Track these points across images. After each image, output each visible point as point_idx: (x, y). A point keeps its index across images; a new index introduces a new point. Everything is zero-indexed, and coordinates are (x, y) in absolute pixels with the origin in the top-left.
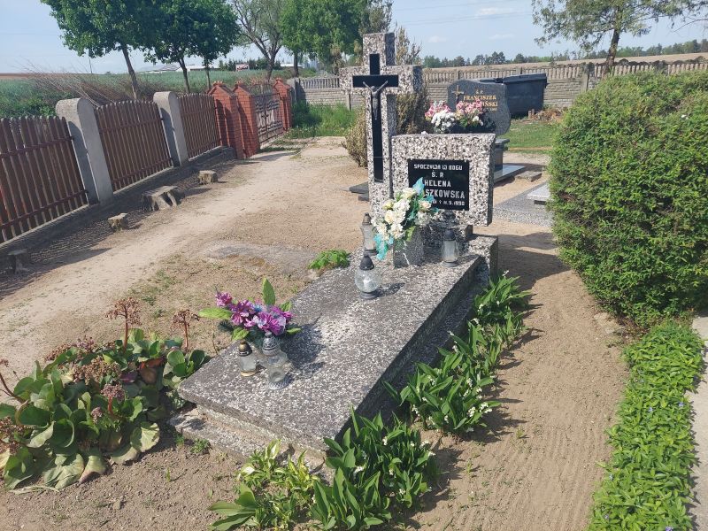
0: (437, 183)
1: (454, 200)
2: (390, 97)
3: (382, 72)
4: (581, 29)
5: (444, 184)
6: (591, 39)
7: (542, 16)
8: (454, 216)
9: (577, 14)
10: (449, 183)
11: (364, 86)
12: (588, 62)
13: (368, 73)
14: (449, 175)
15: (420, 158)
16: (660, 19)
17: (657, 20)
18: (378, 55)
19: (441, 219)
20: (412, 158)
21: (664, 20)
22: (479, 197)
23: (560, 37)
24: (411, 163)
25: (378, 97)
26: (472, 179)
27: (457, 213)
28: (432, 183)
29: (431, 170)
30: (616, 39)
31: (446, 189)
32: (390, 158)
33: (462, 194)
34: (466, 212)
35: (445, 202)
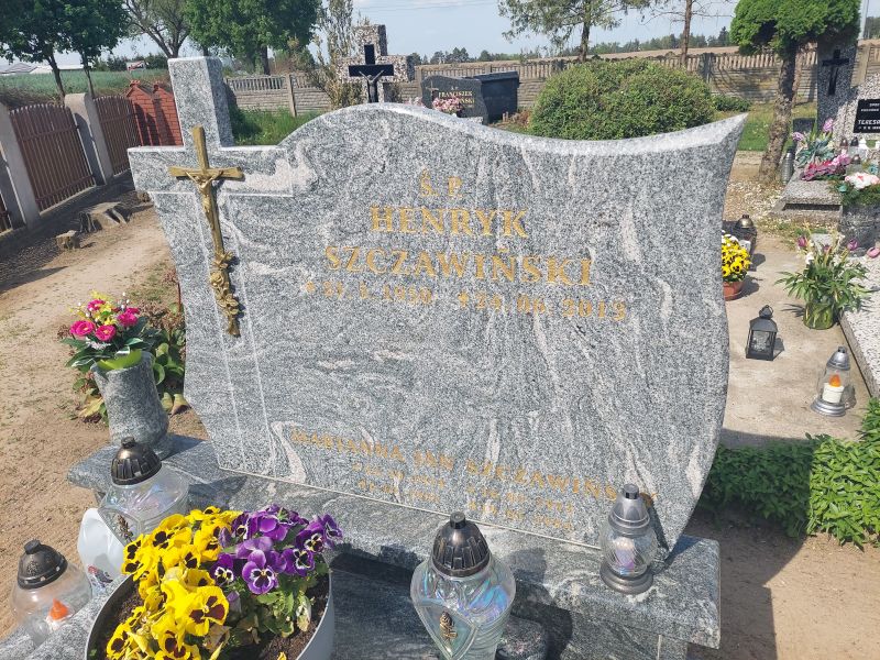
2: (386, 85)
3: (377, 62)
4: (551, 22)
6: (561, 33)
7: (508, 7)
9: (545, 5)
11: (360, 75)
12: (559, 59)
13: (363, 63)
16: (629, 10)
17: (626, 13)
18: (372, 46)
21: (634, 12)
23: (529, 31)
25: (375, 85)
30: (586, 33)
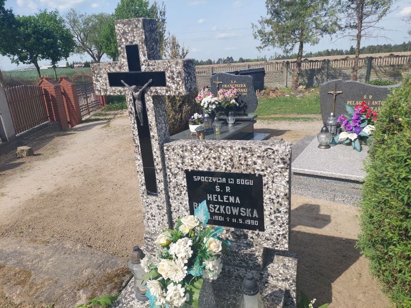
0: (222, 198)
1: (244, 218)
2: (157, 99)
3: (143, 68)
5: (232, 199)
6: (288, 47)
7: (258, 34)
8: (246, 236)
10: (238, 198)
11: (123, 85)
12: (286, 60)
13: (126, 69)
14: (237, 190)
15: (200, 169)
16: (324, 35)
17: (323, 37)
19: (231, 238)
20: (190, 169)
21: (327, 36)
22: (276, 218)
24: (189, 175)
25: (142, 98)
26: (266, 197)
27: (250, 233)
28: (217, 198)
29: (215, 184)
30: (301, 47)
31: (235, 205)
32: (164, 168)
33: (255, 212)
34: (261, 233)
35: (234, 220)
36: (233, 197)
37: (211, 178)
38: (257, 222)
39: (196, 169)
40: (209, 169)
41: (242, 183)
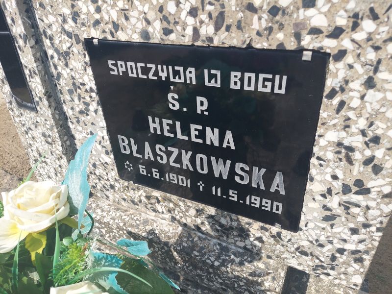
0: (186, 131)
1: (246, 191)
5: (212, 136)
8: (244, 233)
10: (229, 135)
15: (122, 36)
20: (96, 34)
26: (327, 137)
27: (255, 228)
28: (173, 129)
29: (164, 86)
31: (221, 153)
32: (35, 33)
33: (278, 179)
34: (286, 234)
35: (216, 191)
36: (216, 131)
37: (153, 66)
38: (281, 205)
39: (110, 38)
40: (145, 34)
41: (246, 88)
